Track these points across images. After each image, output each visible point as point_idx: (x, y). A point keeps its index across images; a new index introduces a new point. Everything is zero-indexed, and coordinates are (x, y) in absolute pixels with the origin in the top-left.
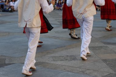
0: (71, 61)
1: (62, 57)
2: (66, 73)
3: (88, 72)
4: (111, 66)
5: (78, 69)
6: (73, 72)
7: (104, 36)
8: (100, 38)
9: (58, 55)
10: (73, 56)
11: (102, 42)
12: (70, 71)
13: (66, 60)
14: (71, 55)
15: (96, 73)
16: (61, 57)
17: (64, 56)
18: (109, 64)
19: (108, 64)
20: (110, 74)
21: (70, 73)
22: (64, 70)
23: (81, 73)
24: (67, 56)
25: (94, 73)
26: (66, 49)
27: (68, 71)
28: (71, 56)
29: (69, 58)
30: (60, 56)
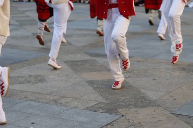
0: (36, 84)
1: (22, 77)
2: (28, 103)
3: (63, 101)
4: (101, 91)
5: (48, 96)
6: (39, 102)
7: (91, 44)
8: (84, 46)
9: (15, 75)
10: (39, 76)
11: (87, 53)
12: (35, 101)
13: (29, 82)
14: (36, 74)
15: (77, 102)
16: (20, 79)
17: (24, 77)
18: (97, 88)
19: (95, 89)
20: (98, 104)
21: (34, 103)
22: (25, 99)
23: (52, 102)
24: (31, 76)
25: (73, 103)
26: (28, 65)
27: (32, 100)
28: (36, 76)
29: (32, 79)
30: (18, 77)
